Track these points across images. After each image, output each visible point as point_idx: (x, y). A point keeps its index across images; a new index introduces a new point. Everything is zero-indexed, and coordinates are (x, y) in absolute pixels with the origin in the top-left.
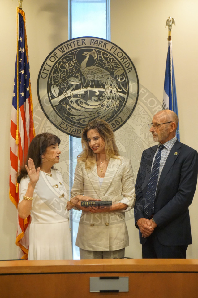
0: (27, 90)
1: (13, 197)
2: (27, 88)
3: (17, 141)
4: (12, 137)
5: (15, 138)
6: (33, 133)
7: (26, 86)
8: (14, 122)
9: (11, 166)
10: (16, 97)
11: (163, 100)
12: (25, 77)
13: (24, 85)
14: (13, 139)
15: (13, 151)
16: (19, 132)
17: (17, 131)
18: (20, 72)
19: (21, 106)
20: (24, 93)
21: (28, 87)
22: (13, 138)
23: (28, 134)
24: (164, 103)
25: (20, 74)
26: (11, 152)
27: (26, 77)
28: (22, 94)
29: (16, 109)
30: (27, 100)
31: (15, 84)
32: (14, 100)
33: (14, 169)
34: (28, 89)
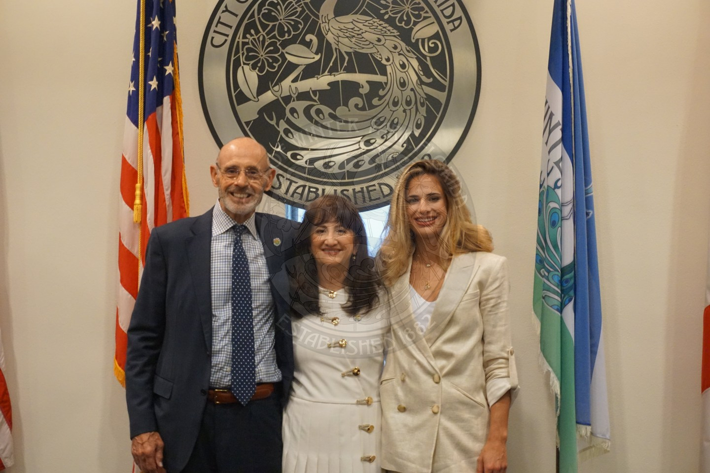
0: (167, 73)
1: (122, 371)
2: (166, 68)
3: (136, 215)
4: (124, 203)
5: (131, 205)
6: (182, 193)
7: (164, 63)
8: (129, 161)
9: (120, 284)
10: (136, 93)
11: (547, 102)
12: (162, 37)
13: (160, 59)
14: (126, 208)
15: (124, 243)
16: (142, 189)
17: (138, 185)
18: (149, 25)
19: (150, 117)
20: (157, 80)
21: (170, 64)
22: (126, 205)
23: (167, 193)
24: (549, 108)
25: (148, 30)
26: (121, 245)
27: (165, 39)
28: (154, 84)
29: (137, 125)
30: (167, 100)
31: (135, 57)
32: (133, 100)
33: (126, 292)
34: (169, 69)
